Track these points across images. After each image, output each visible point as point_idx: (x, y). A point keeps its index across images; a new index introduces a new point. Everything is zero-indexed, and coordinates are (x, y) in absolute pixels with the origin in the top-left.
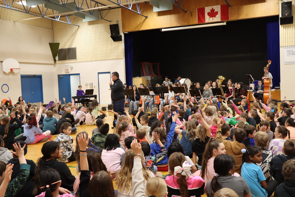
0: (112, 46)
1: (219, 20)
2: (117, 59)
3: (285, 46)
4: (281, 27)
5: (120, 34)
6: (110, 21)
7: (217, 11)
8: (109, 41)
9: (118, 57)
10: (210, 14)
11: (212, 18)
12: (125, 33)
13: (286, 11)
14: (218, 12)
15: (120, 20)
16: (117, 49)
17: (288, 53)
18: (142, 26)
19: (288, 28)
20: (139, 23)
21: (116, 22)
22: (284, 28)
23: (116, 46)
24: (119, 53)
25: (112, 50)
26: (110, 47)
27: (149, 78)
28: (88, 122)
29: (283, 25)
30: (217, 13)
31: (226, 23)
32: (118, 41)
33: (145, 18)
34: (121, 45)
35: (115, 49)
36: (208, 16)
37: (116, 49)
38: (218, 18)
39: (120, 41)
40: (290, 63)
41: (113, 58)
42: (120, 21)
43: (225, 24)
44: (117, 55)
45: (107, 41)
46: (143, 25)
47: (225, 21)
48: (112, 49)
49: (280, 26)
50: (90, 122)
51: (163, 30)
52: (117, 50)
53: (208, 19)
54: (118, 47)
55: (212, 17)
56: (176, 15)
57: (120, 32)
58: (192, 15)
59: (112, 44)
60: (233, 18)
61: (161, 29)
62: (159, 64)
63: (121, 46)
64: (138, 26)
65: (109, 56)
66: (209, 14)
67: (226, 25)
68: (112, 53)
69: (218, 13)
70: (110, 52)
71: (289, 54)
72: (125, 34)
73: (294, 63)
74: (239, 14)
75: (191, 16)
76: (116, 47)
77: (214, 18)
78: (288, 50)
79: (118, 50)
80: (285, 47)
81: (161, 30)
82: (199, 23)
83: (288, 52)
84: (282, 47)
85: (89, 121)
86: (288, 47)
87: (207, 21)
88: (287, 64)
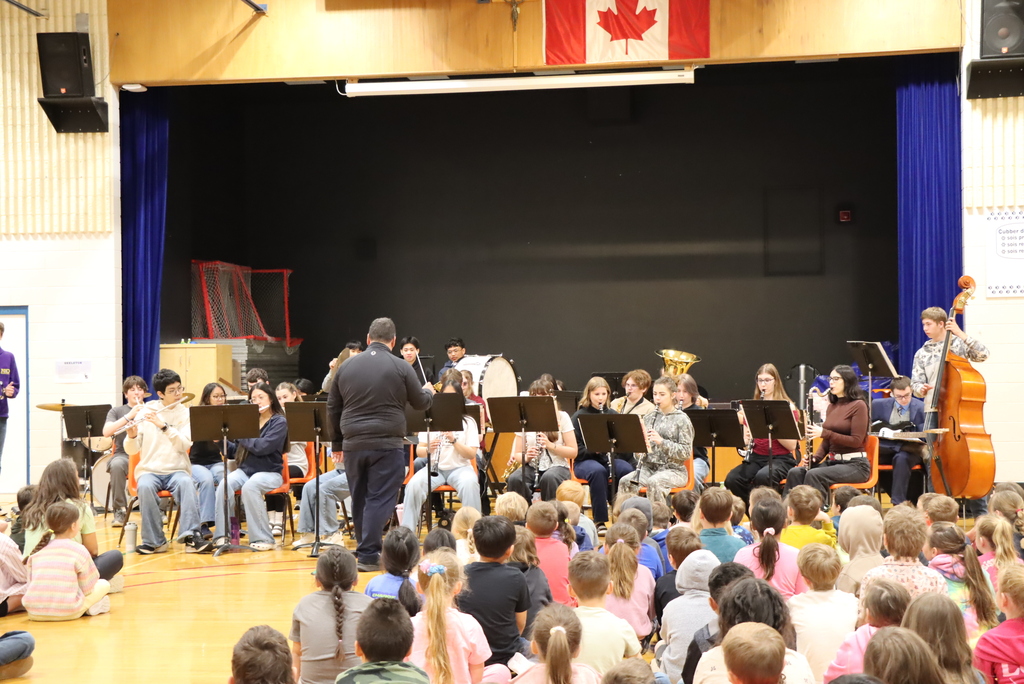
0: (46, 157)
1: (662, 55)
2: (75, 233)
3: (990, 208)
4: (974, 107)
5: (98, 94)
6: (37, 14)
7: (649, 8)
8: (23, 126)
9: (82, 221)
10: (612, 22)
11: (623, 41)
12: (127, 91)
13: (1002, 31)
14: (655, 11)
15: (95, 12)
16: (73, 175)
17: (1007, 241)
18: (231, 55)
19: (1005, 116)
20: (211, 40)
21: (69, 20)
22: (985, 114)
23: (68, 161)
24: (90, 198)
25: (42, 180)
26: (29, 164)
27: (240, 349)
28: (51, 600)
29: (979, 101)
30: (649, 17)
31: (697, 72)
32: (85, 130)
33: (251, 12)
34: (99, 157)
35: (64, 175)
36: (602, 31)
37: (68, 179)
38: (654, 45)
39: (93, 130)
40: (1011, 294)
41: (47, 230)
42: (96, 20)
43: (687, 77)
44: (73, 210)
45: (14, 126)
46: (241, 53)
47: (690, 64)
48: (46, 174)
49: (966, 104)
50: (61, 601)
51: (353, 90)
52: (73, 182)
53: (600, 47)
54: (81, 165)
55: (626, 36)
56: (431, 12)
57: (98, 78)
58: (514, 18)
59: (41, 147)
60: (730, 48)
61: (342, 83)
62: (287, 273)
63: (99, 163)
64: (204, 58)
65: (25, 215)
66: (606, 20)
67: (692, 82)
68: (42, 198)
69: (656, 19)
70: (29, 194)
71: (1007, 248)
72: (125, 97)
73: (1019, 294)
74: (761, 31)
75: (509, 23)
76: (72, 165)
77: (631, 41)
78: (1004, 229)
79: (82, 181)
80: (987, 213)
81: (343, 89)
82: (555, 63)
83: (1006, 235)
84: (975, 211)
85: (58, 595)
86: (1007, 210)
87: (593, 58)
88: (997, 295)
